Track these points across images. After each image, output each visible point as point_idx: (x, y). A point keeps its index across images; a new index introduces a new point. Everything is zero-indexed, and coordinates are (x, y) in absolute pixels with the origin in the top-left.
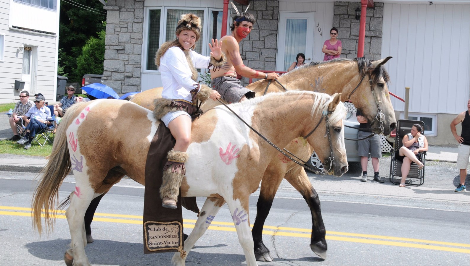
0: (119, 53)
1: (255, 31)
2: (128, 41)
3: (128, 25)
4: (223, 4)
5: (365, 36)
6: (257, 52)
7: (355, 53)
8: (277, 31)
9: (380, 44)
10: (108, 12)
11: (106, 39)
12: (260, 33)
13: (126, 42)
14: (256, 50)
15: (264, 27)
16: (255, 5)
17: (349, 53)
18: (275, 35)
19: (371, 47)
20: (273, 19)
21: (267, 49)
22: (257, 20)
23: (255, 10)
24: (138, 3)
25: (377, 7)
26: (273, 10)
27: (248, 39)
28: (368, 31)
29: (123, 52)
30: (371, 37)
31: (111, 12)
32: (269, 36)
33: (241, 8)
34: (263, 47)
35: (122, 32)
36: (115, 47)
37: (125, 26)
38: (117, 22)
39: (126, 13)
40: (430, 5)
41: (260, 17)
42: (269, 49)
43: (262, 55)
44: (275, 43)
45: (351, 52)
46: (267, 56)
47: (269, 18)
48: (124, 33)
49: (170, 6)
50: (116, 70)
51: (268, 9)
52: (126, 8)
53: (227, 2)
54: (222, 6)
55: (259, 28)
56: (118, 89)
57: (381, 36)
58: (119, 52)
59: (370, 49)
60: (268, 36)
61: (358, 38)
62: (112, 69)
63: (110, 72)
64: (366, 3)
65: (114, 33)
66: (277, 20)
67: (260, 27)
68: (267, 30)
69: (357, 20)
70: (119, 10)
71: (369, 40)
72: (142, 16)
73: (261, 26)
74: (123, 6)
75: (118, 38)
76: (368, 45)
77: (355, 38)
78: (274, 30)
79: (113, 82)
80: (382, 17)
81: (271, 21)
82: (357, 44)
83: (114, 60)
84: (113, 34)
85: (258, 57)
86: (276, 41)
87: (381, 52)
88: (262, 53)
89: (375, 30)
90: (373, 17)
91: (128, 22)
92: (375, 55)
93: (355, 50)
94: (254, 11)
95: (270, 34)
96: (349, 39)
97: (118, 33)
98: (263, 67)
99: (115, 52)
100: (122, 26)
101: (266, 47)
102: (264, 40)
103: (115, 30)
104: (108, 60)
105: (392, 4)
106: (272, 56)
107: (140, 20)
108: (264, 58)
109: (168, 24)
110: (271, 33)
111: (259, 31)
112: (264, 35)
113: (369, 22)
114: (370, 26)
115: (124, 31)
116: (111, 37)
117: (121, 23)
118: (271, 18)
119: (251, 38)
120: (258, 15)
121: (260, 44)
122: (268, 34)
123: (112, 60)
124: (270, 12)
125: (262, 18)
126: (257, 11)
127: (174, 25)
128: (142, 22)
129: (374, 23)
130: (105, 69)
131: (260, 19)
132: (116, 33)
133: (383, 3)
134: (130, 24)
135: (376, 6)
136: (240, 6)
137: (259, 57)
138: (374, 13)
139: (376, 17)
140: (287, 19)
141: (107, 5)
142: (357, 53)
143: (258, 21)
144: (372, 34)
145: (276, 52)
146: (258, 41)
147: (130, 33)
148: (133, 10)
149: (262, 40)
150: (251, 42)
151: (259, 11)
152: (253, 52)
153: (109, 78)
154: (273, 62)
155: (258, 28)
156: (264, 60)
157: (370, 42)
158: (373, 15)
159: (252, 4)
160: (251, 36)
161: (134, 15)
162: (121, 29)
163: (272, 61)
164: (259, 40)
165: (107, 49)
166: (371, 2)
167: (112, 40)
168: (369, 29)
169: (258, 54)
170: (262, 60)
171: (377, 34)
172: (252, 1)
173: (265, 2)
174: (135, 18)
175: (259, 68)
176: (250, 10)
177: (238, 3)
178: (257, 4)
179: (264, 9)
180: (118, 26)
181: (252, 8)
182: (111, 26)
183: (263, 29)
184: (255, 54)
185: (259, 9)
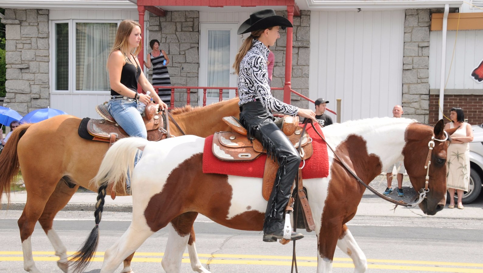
0: (23, 73)
1: (175, 44)
2: (33, 59)
3: (31, 41)
4: (138, 16)
5: (293, 47)
6: (178, 67)
7: (282, 65)
8: (198, 44)
9: (308, 54)
10: (7, 27)
11: (7, 57)
12: (180, 47)
13: (30, 59)
14: (176, 65)
15: (185, 40)
16: (173, 17)
17: (276, 65)
18: (197, 48)
19: (299, 58)
20: (193, 31)
21: (189, 64)
22: (176, 32)
23: (173, 22)
24: (41, 16)
25: (303, 16)
26: (193, 21)
28: (295, 41)
29: (27, 71)
30: (299, 48)
31: (10, 26)
32: (190, 50)
33: (159, 19)
34: (185, 61)
35: (24, 48)
36: (17, 65)
37: (28, 42)
38: (19, 38)
39: (29, 27)
40: (358, 12)
41: (179, 29)
42: (190, 64)
43: (184, 70)
44: (196, 56)
45: (278, 64)
46: (189, 72)
47: (189, 30)
48: (27, 50)
49: (78, 18)
50: (20, 91)
51: (188, 20)
52: (28, 22)
53: (142, 13)
55: (179, 41)
56: (24, 112)
57: (309, 46)
58: (23, 71)
59: (298, 60)
60: (188, 49)
61: (285, 49)
62: (15, 90)
63: (14, 94)
64: (293, 11)
65: (16, 50)
66: (198, 31)
67: (179, 40)
68: (188, 43)
69: (283, 30)
70: (20, 24)
71: (296, 50)
72: (47, 30)
73: (181, 39)
74: (24, 19)
75: (21, 55)
76: (296, 56)
77: (282, 49)
78: (195, 43)
79: (17, 105)
80: (309, 26)
81: (192, 33)
82: (285, 55)
83: (17, 80)
84: (14, 51)
85: (179, 73)
86: (198, 55)
87: (309, 63)
88: (183, 68)
89: (302, 40)
90: (300, 26)
91: (32, 37)
92: (303, 66)
93: (283, 62)
94: (173, 23)
95: (191, 48)
96: (275, 50)
97: (20, 50)
98: (185, 83)
99: (19, 71)
100: (24, 42)
101: (187, 62)
102: (185, 54)
103: (16, 46)
104: (10, 81)
105: (319, 12)
106: (194, 71)
107: (45, 35)
108: (185, 74)
109: (77, 39)
110: (192, 46)
111: (178, 44)
112: (184, 49)
113: (296, 32)
114: (297, 36)
115: (27, 48)
116: (12, 55)
117: (23, 39)
118: (192, 30)
119: (170, 52)
120: (177, 27)
121: (181, 59)
122: (189, 47)
123: (16, 80)
124: (190, 24)
125: (182, 31)
126: (176, 23)
127: (84, 39)
128: (48, 38)
129: (301, 33)
130: (7, 90)
131: (180, 32)
132: (18, 50)
133: (310, 11)
134: (34, 40)
135: (302, 14)
136: (156, 18)
137: (181, 72)
138: (300, 22)
139: (302, 26)
140: (209, 31)
141: (5, 19)
142: (284, 65)
143: (177, 33)
144: (300, 44)
145: (199, 67)
146: (179, 56)
147: (34, 50)
148: (37, 24)
149: (183, 54)
150: (171, 56)
151: (178, 23)
152: (174, 67)
153: (13, 100)
154: (196, 78)
155: (177, 41)
156: (185, 76)
157: (298, 53)
158: (299, 24)
159: (170, 15)
160: (170, 50)
161: (38, 30)
162: (23, 46)
163: (195, 76)
164: (180, 54)
165: (8, 68)
166: (297, 10)
167: (14, 58)
168: (296, 39)
169: (179, 69)
170: (183, 76)
171: (305, 44)
172: (170, 12)
173: (185, 13)
174: (39, 33)
175: (181, 84)
176: (168, 22)
177: (154, 15)
178: (176, 15)
179: (184, 20)
180: (20, 42)
181: (170, 20)
182: (11, 42)
183: (183, 42)
184: (176, 69)
185: (178, 20)
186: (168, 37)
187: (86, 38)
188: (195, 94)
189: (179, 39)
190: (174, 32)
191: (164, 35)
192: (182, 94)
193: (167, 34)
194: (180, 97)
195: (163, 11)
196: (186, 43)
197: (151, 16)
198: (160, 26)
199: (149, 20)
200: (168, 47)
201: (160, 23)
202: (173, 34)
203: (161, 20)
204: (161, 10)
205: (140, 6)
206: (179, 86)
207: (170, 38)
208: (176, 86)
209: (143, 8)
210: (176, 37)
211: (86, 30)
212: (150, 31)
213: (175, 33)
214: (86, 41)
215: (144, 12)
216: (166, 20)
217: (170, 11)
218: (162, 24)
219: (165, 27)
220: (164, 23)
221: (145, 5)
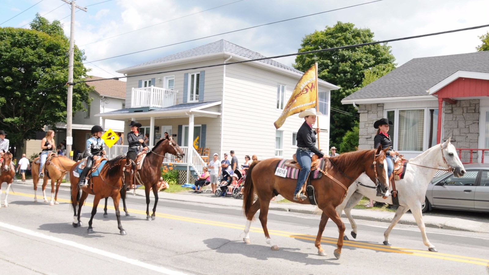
1: (462, 121)
2: (373, 132)
8: (478, 120)
10: (360, 115)
11: (360, 132)
12: (465, 123)
14: (463, 135)
15: (469, 118)
16: (461, 104)
18: (477, 123)
20: (475, 112)
21: (472, 134)
24: (379, 107)
26: (475, 106)
27: (457, 127)
29: (370, 139)
31: (362, 114)
33: (451, 106)
34: (468, 132)
36: (364, 136)
38: (367, 121)
39: (372, 114)
41: (465, 112)
44: (477, 129)
46: (471, 139)
47: (472, 112)
48: (370, 127)
49: (401, 108)
51: (472, 105)
52: (372, 111)
54: (437, 105)
55: (465, 119)
58: (368, 139)
60: (471, 124)
66: (479, 112)
67: (465, 118)
68: (471, 121)
70: (368, 113)
72: (382, 115)
74: (370, 110)
75: (367, 130)
78: (476, 120)
81: (474, 114)
83: (365, 145)
84: (364, 128)
85: (464, 139)
88: (467, 137)
94: (461, 108)
95: (474, 123)
97: (367, 127)
98: (468, 146)
99: (365, 139)
100: (369, 123)
101: (470, 132)
102: (469, 127)
103: (365, 125)
104: (360, 145)
106: (475, 139)
108: (469, 140)
109: (400, 120)
111: (465, 121)
112: (468, 124)
116: (363, 130)
117: (369, 121)
118: (474, 112)
120: (464, 110)
121: (466, 131)
122: (472, 123)
123: (363, 145)
124: (473, 108)
125: (467, 112)
126: (463, 107)
137: (466, 139)
140: (486, 112)
141: (360, 110)
143: (464, 114)
145: (479, 135)
148: (376, 112)
150: (459, 129)
151: (464, 108)
152: (461, 136)
155: (464, 119)
159: (459, 103)
160: (459, 125)
161: (377, 116)
162: (369, 125)
163: (475, 142)
164: (465, 127)
165: (360, 138)
167: (363, 132)
169: (464, 137)
170: (467, 141)
172: (459, 101)
173: (469, 101)
174: (378, 117)
175: (465, 147)
177: (448, 103)
178: (463, 103)
179: (469, 106)
180: (367, 123)
181: (459, 106)
182: (362, 123)
183: (468, 119)
185: (464, 106)
186: (458, 116)
187: (405, 119)
188: (475, 154)
190: (462, 114)
191: (454, 116)
192: (466, 153)
193: (456, 115)
194: (465, 156)
197: (446, 104)
198: (452, 110)
199: (445, 106)
200: (457, 123)
201: (452, 108)
203: (453, 106)
204: (453, 100)
205: (440, 98)
206: (464, 148)
208: (462, 148)
209: (441, 100)
210: (463, 116)
211: (405, 115)
212: (445, 113)
214: (405, 121)
215: (442, 102)
216: (456, 106)
218: (453, 109)
219: (456, 110)
220: (455, 108)
221: (443, 97)
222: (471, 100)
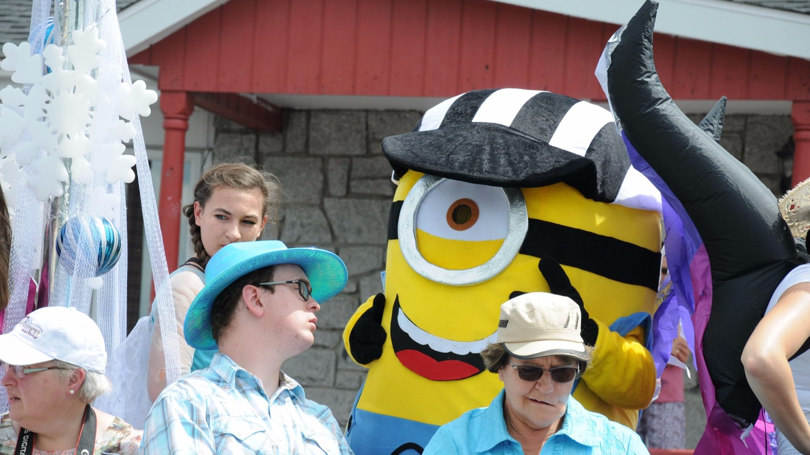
4: (162, 133)
6: (324, 347)
15: (359, 231)
16: (313, 134)
22: (326, 200)
23: (315, 156)
33: (253, 144)
41: (337, 188)
47: (380, 192)
51: (376, 149)
53: (179, 123)
55: (334, 238)
67: (337, 231)
68: (370, 248)
73: (344, 230)
85: (328, 371)
94: (311, 159)
108: (355, 377)
120: (330, 175)
125: (348, 194)
126: (324, 159)
131: (340, 198)
136: (245, 137)
137: (336, 370)
143: (328, 203)
149: (350, 294)
151: (332, 161)
155: (328, 237)
156: (354, 385)
159: (304, 126)
169: (329, 356)
170: (347, 385)
172: (304, 114)
173: (363, 120)
176: (293, 155)
177: (235, 126)
178: (325, 126)
179: (358, 151)
181: (300, 146)
183: (351, 240)
184: (316, 358)
185: (334, 148)
186: (291, 217)
189: (335, 227)
190: (316, 199)
195: (270, 109)
196: (365, 245)
197: (221, 130)
199: (212, 145)
202: (312, 206)
203: (263, 148)
204: (263, 105)
205: (170, 91)
207: (298, 222)
209: (181, 101)
210: (324, 219)
213: (318, 202)
215: (186, 114)
216: (284, 148)
217: (301, 111)
220: (276, 159)
221: (190, 87)
222: (376, 112)
